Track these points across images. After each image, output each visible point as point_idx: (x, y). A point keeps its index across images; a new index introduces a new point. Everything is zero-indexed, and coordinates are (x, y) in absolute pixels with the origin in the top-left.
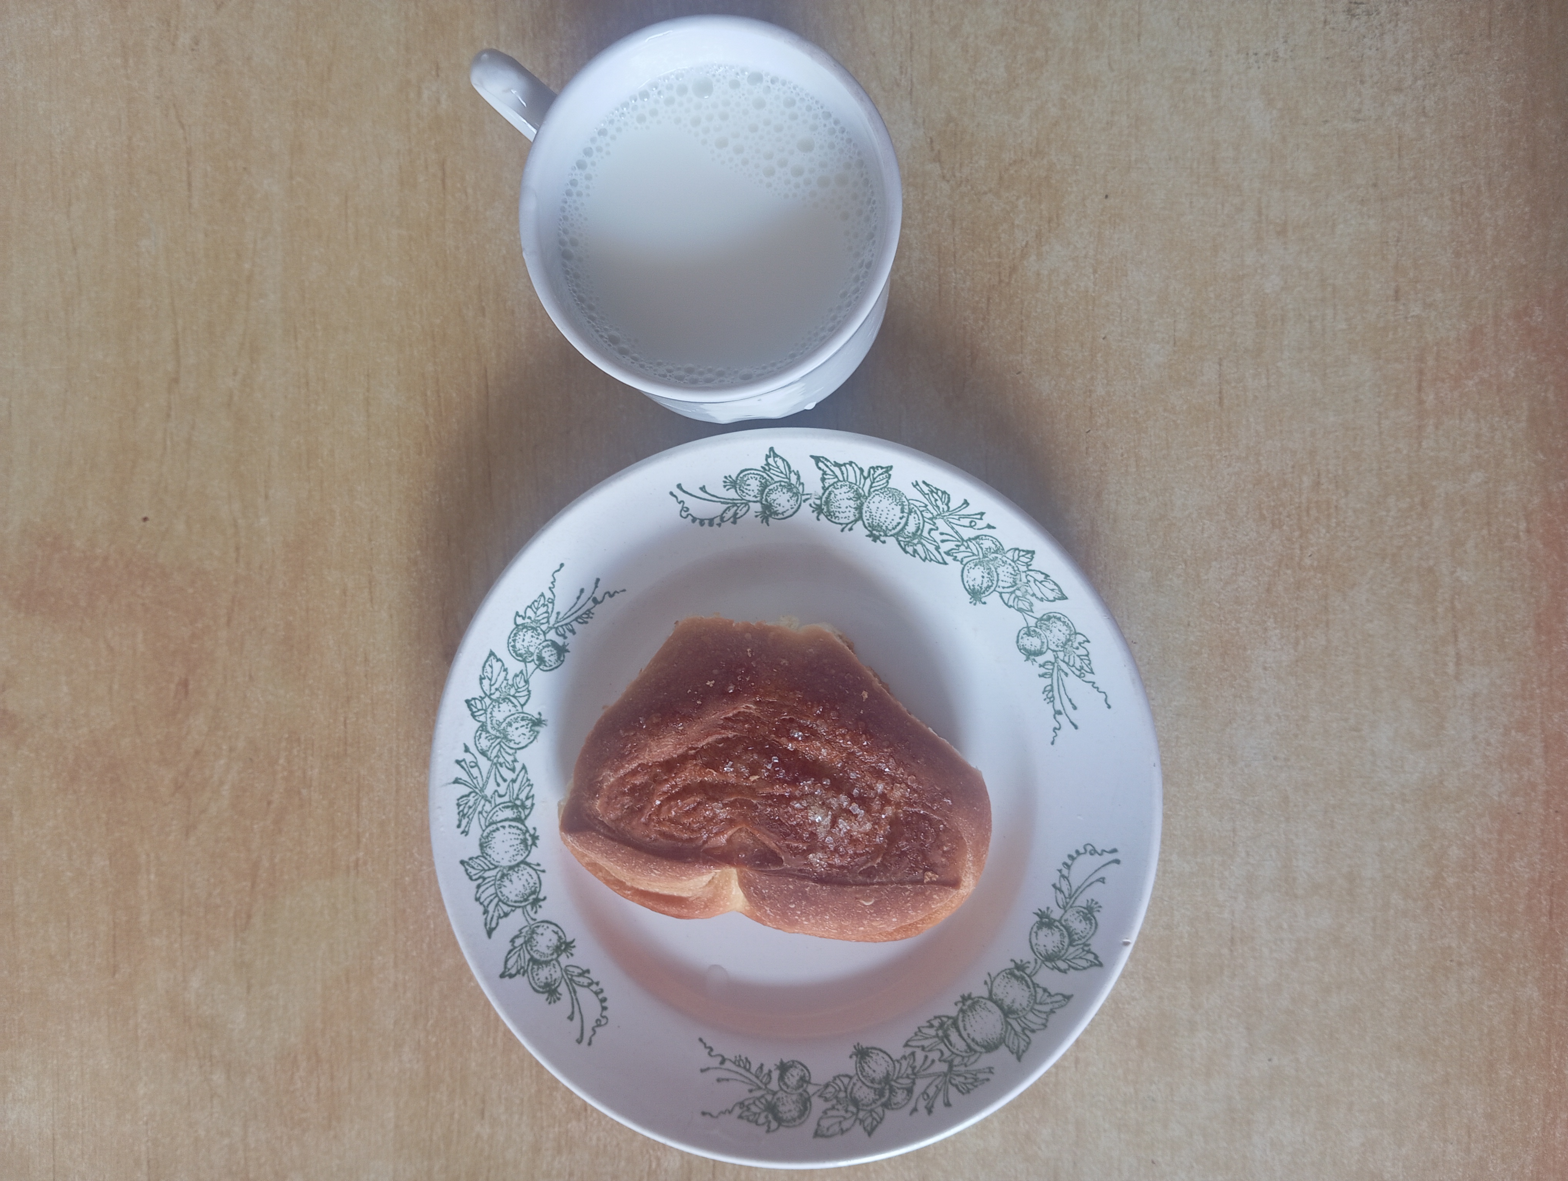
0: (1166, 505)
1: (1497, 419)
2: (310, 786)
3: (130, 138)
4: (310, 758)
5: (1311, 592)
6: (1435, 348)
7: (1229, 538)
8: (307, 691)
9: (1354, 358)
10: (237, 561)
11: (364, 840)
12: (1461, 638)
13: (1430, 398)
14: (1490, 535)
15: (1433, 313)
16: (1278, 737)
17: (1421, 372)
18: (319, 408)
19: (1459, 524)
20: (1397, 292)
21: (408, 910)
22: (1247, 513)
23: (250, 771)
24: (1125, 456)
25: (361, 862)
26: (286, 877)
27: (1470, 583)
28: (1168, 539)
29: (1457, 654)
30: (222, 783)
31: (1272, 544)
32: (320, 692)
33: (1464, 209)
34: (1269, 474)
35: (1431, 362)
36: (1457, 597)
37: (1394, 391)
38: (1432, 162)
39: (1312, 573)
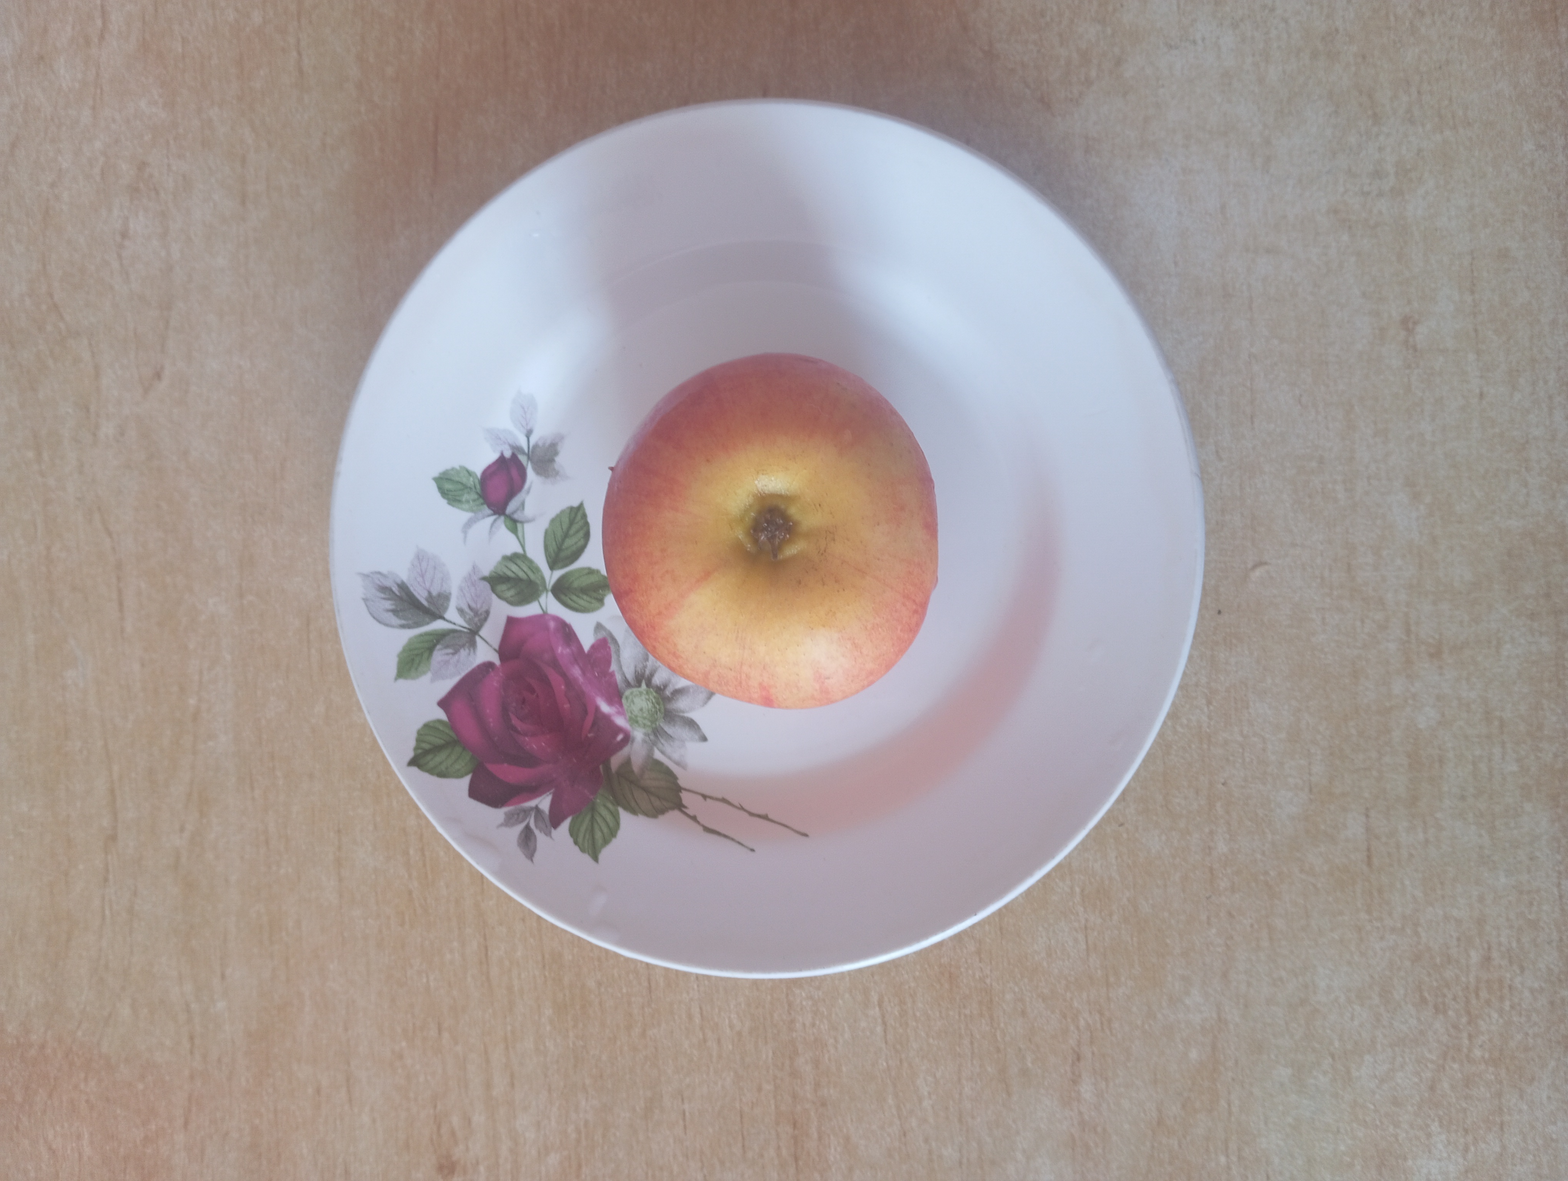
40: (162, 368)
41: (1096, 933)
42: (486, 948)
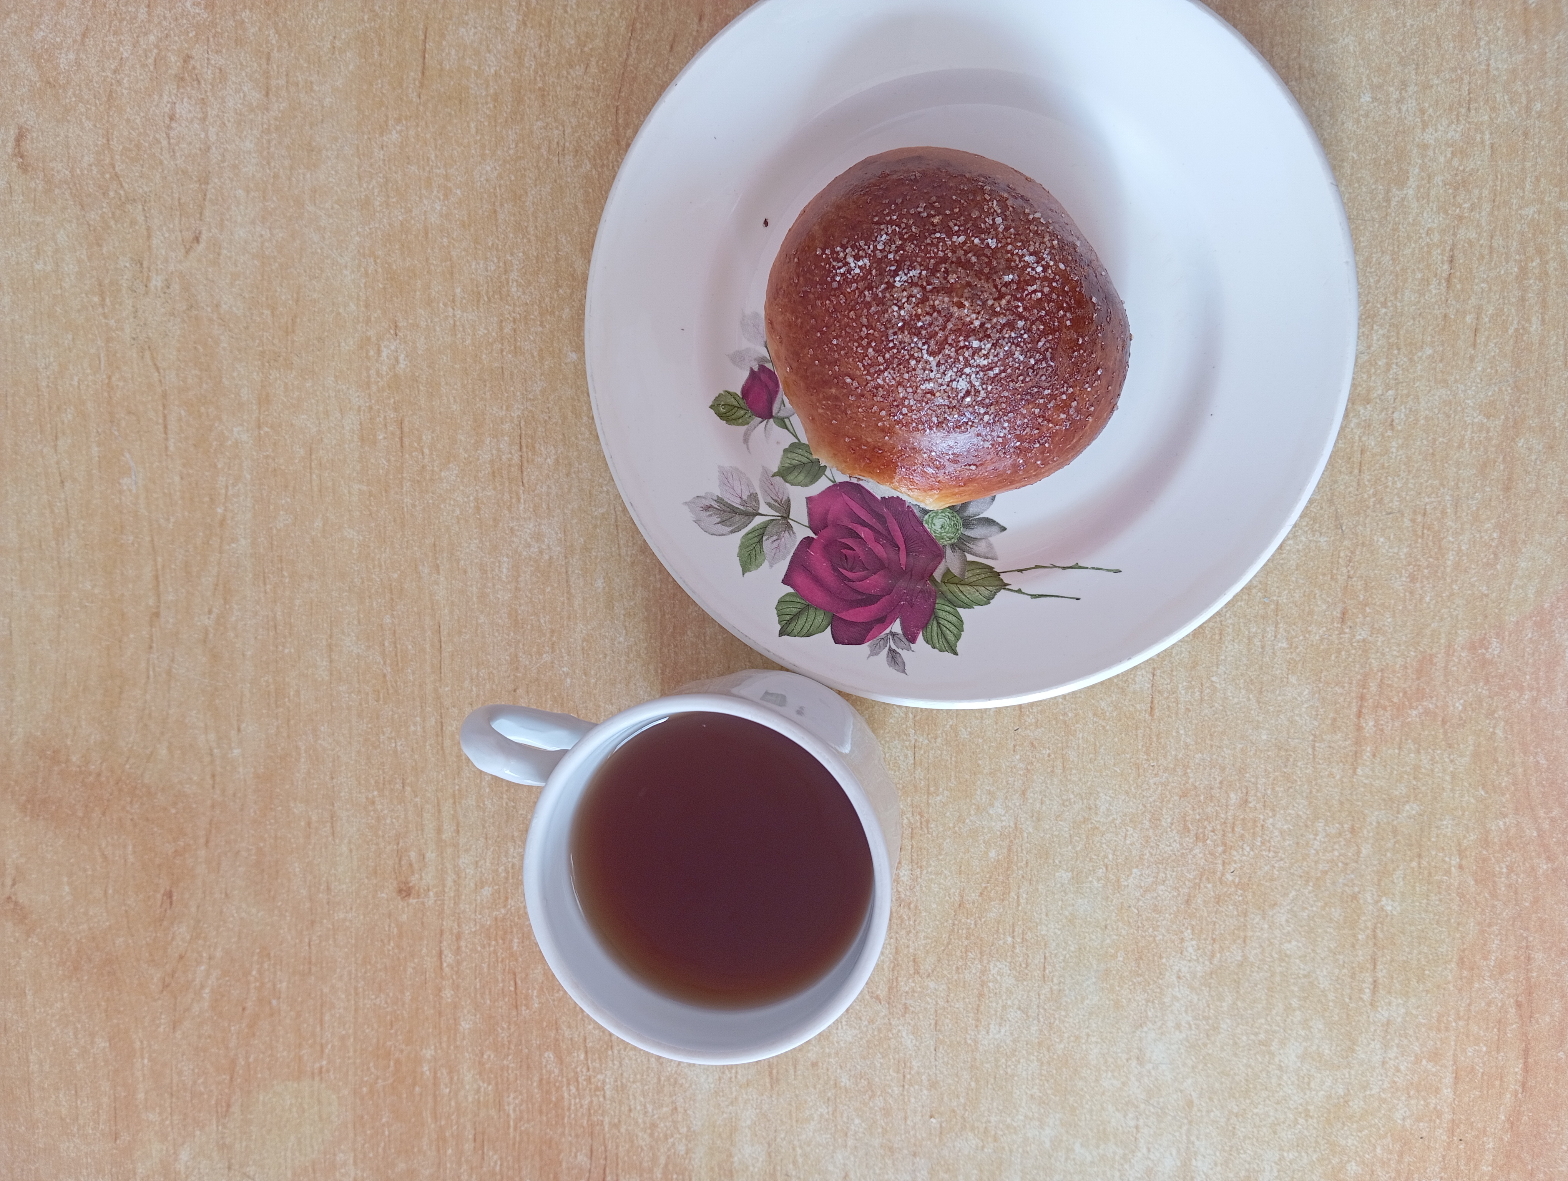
0: (1090, 809)
1: (1439, 752)
2: (279, 998)
3: (110, 378)
4: (279, 973)
5: (1231, 907)
6: (1380, 674)
7: (1152, 847)
8: (276, 912)
9: (1293, 679)
10: (213, 787)
11: (327, 1051)
12: (1379, 967)
13: (1369, 725)
14: (1420, 867)
15: (1381, 638)
16: (1187, 1044)
17: (1362, 698)
18: (287, 651)
19: (1389, 855)
20: (1344, 614)
21: (366, 1117)
22: (1172, 824)
23: (227, 979)
24: (1053, 756)
25: (324, 1069)
26: (259, 1076)
27: (1395, 913)
28: (1091, 841)
29: (1375, 981)
30: (202, 987)
31: (1194, 857)
32: (287, 914)
33: (1425, 531)
34: (1196, 788)
35: (1373, 687)
36: (1379, 925)
37: (1332, 715)
38: (1396, 479)
39: (1233, 889)
40: (200, 233)
41: (922, 752)
42: (442, 723)
